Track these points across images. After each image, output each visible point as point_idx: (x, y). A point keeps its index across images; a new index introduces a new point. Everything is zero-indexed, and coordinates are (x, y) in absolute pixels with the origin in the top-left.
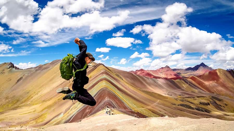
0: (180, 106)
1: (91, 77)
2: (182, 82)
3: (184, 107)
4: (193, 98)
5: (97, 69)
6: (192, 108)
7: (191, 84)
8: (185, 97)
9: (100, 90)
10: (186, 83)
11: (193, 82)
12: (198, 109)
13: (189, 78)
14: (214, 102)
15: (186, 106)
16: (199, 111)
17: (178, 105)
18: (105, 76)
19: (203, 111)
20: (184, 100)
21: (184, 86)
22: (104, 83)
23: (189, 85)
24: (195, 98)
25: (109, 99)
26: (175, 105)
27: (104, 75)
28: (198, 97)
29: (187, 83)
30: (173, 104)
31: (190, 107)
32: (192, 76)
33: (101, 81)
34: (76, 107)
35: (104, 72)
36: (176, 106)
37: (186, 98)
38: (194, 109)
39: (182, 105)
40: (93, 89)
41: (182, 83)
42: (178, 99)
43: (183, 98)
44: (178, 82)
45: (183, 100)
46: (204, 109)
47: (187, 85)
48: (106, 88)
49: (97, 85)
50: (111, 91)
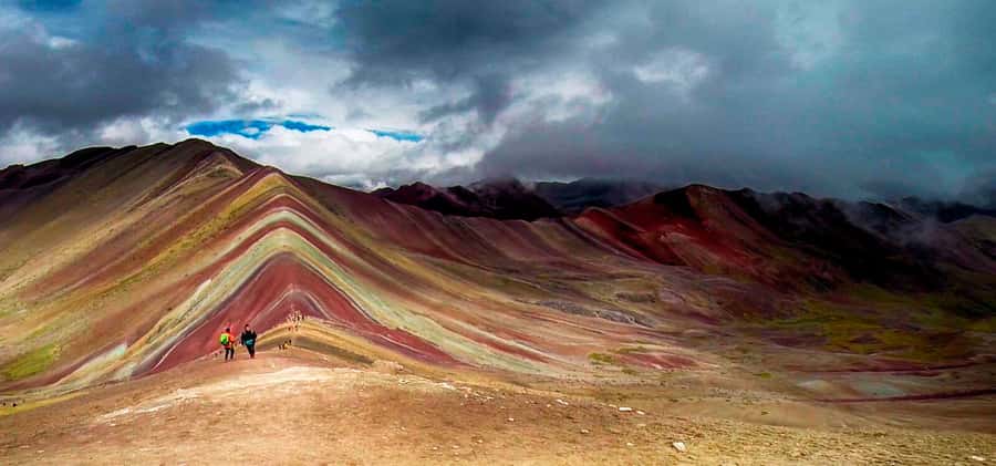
1: (234, 217)
2: (555, 229)
3: (558, 309)
4: (595, 279)
8: (564, 278)
9: (266, 263)
10: (567, 233)
12: (608, 316)
13: (582, 216)
15: (563, 307)
16: (613, 320)
17: (538, 304)
18: (285, 214)
19: (627, 322)
20: (562, 286)
22: (283, 236)
23: (582, 237)
24: (601, 281)
25: (299, 291)
26: (524, 302)
27: (282, 208)
28: (611, 277)
29: (574, 231)
30: (520, 301)
31: (580, 310)
32: (594, 210)
33: (271, 230)
34: (178, 319)
35: (282, 199)
36: (529, 305)
37: (567, 282)
38: (594, 316)
39: (551, 303)
40: (240, 257)
41: (555, 233)
42: (538, 283)
43: (555, 282)
44: (542, 228)
45: (558, 287)
48: (290, 254)
49: (256, 244)
50: (305, 263)
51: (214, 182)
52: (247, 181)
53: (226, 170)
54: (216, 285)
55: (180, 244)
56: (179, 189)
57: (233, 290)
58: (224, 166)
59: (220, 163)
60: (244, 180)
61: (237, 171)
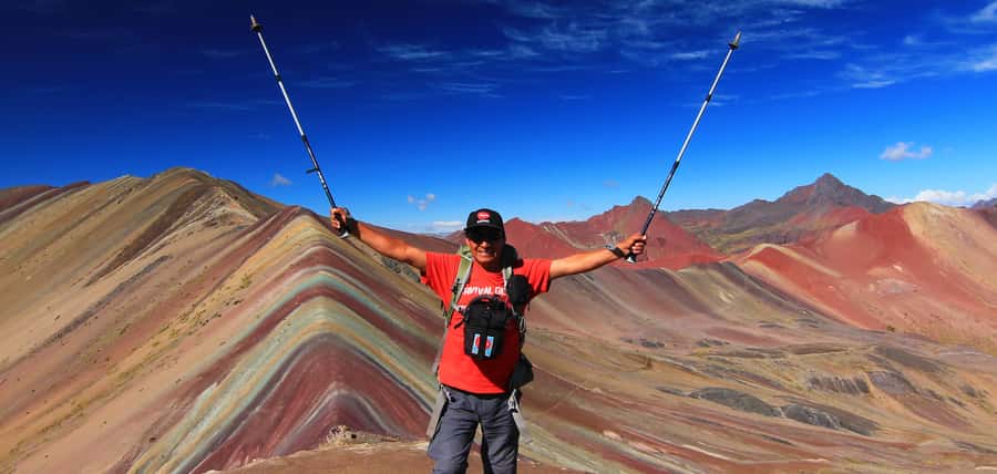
0: (704, 400)
1: (250, 283)
2: (713, 279)
3: (725, 404)
4: (774, 354)
5: (283, 239)
6: (768, 406)
7: (758, 287)
8: (730, 355)
9: (296, 353)
10: (731, 284)
11: (772, 276)
12: (800, 415)
13: (751, 258)
14: (893, 375)
15: (732, 401)
16: (806, 421)
17: (693, 396)
18: (322, 275)
19: (828, 425)
20: (727, 367)
21: (724, 298)
22: (320, 310)
23: (752, 291)
24: (783, 356)
25: (343, 392)
26: (675, 393)
27: (318, 267)
28: (800, 351)
29: (740, 283)
30: (668, 392)
31: (755, 405)
32: (767, 249)
33: (303, 300)
34: (166, 455)
35: (316, 254)
36: (683, 399)
37: (735, 360)
38: (777, 415)
39: (712, 395)
40: (260, 346)
41: (714, 285)
42: (693, 363)
43: (718, 360)
44: (693, 279)
45: (721, 369)
46: (832, 410)
47: (741, 292)
48: (329, 335)
49: (283, 322)
50: (355, 349)
51: (215, 232)
52: (264, 231)
53: (232, 215)
54: (224, 392)
55: (168, 333)
56: (162, 246)
57: (250, 399)
58: (227, 209)
59: (222, 204)
60: (262, 227)
61: (249, 215)
